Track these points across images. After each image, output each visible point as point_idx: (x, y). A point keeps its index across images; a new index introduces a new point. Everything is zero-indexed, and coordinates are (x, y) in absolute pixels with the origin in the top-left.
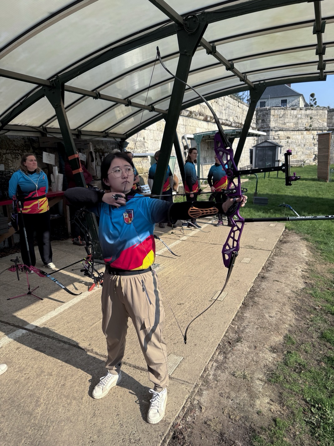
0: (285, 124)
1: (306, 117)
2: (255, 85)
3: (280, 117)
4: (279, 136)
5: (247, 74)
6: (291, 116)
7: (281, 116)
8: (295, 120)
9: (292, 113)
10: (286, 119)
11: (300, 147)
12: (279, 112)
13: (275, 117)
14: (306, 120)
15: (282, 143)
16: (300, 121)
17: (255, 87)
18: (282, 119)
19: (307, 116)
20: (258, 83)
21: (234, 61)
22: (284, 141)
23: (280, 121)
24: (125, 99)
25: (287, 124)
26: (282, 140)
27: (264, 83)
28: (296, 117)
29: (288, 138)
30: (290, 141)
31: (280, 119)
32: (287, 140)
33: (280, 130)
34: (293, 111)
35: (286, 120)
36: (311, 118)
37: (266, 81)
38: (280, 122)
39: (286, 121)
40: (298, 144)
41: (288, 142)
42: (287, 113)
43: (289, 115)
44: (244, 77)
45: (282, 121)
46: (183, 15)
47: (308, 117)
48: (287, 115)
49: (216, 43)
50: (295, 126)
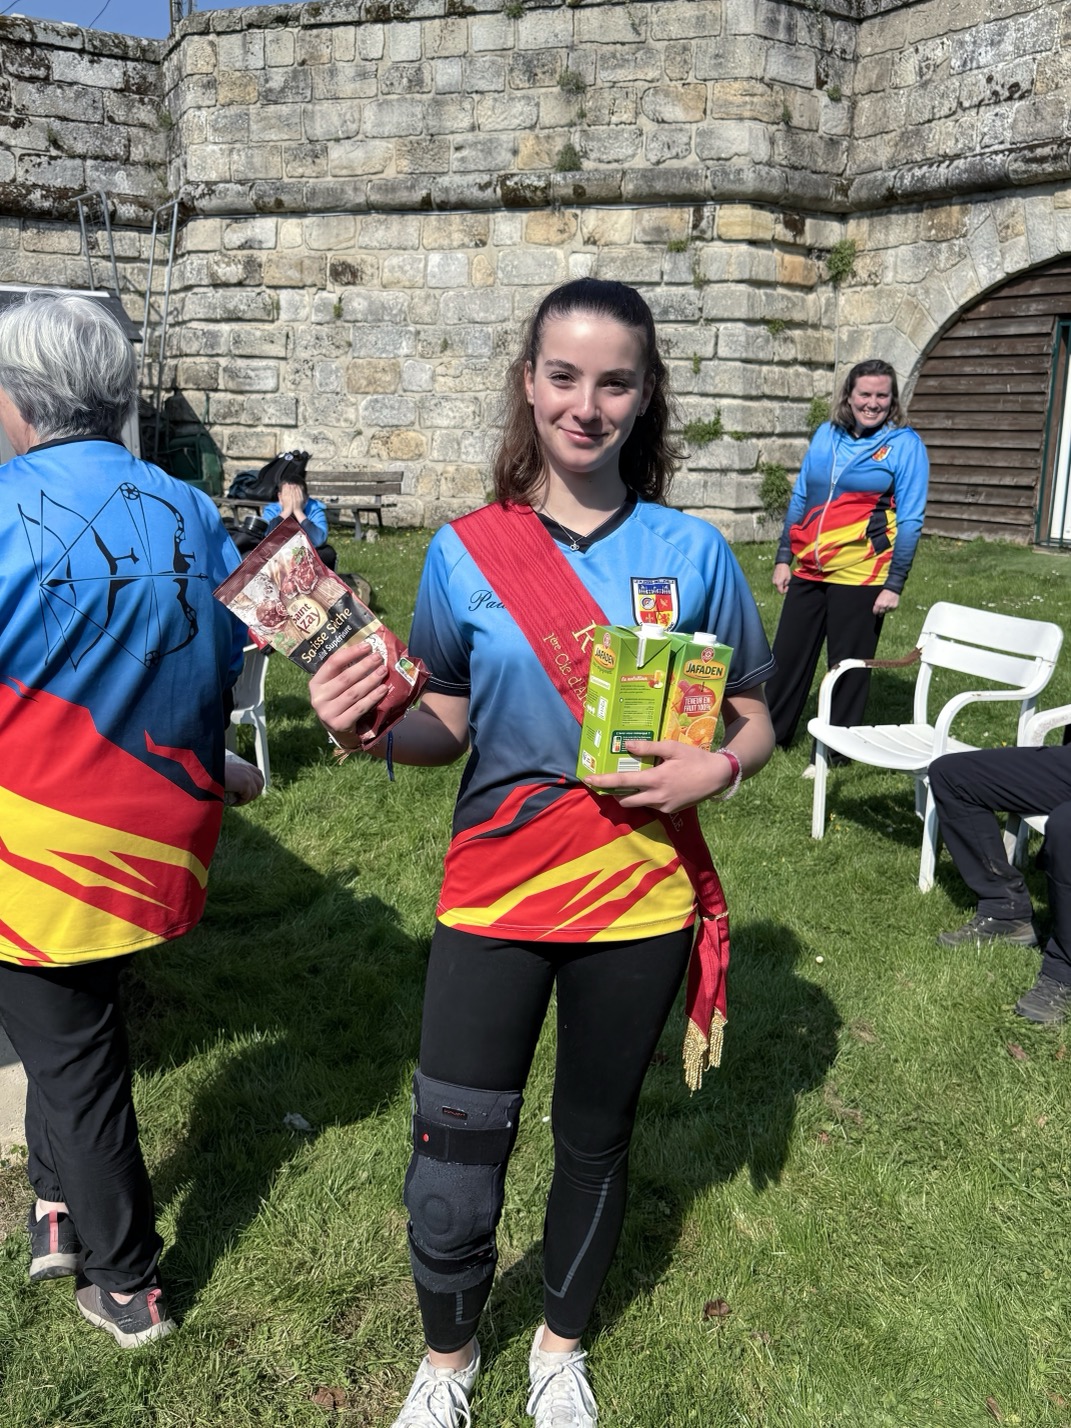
1: (520, 79)
3: (269, 98)
4: (262, 256)
6: (363, 75)
7: (277, 81)
8: (404, 116)
10: (326, 105)
11: (454, 361)
12: (257, 48)
13: (224, 94)
14: (519, 107)
15: (284, 316)
16: (457, 119)
18: (284, 110)
19: (531, 66)
22: (307, 297)
23: (271, 128)
25: (337, 153)
26: (284, 296)
28: (416, 83)
29: (346, 273)
30: (357, 300)
31: (272, 110)
32: (333, 293)
33: (261, 210)
35: (327, 118)
36: (574, 87)
38: (273, 135)
39: (319, 132)
40: (432, 334)
41: (338, 313)
42: (326, 52)
43: (348, 70)
45: (285, 123)
47: (532, 76)
48: (333, 72)
50: (405, 165)
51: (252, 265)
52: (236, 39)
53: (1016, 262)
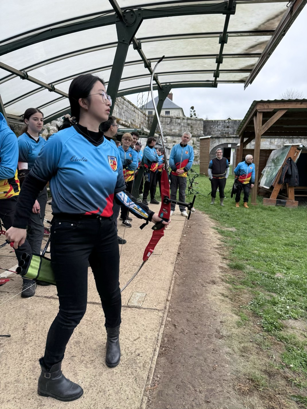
0: (171, 130)
1: (188, 125)
2: (162, 86)
3: (168, 124)
4: (167, 140)
5: (158, 75)
7: (168, 123)
8: (179, 128)
9: (177, 121)
10: (172, 126)
12: (167, 119)
14: (188, 128)
15: (169, 146)
16: (183, 128)
17: (162, 87)
20: (165, 84)
21: (151, 61)
22: (171, 144)
24: (49, 84)
26: (169, 144)
27: (170, 85)
28: (180, 125)
29: (174, 142)
31: (168, 126)
32: (173, 144)
33: (168, 135)
34: (177, 119)
36: (191, 127)
37: (171, 84)
38: (168, 128)
39: (172, 128)
42: (173, 121)
44: (156, 77)
46: (122, 9)
48: (173, 123)
49: (141, 41)
50: (179, 132)
51: (167, 141)
52: (165, 118)
53: (220, 144)
